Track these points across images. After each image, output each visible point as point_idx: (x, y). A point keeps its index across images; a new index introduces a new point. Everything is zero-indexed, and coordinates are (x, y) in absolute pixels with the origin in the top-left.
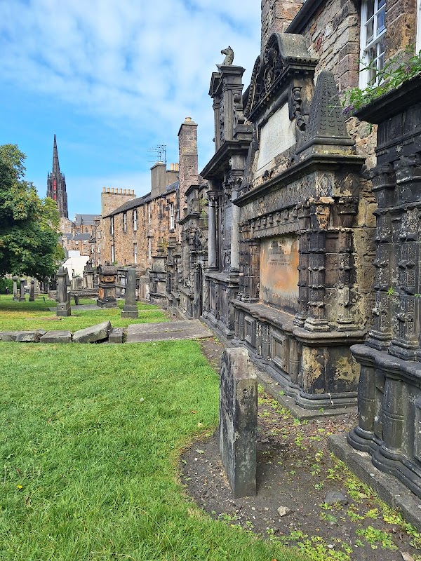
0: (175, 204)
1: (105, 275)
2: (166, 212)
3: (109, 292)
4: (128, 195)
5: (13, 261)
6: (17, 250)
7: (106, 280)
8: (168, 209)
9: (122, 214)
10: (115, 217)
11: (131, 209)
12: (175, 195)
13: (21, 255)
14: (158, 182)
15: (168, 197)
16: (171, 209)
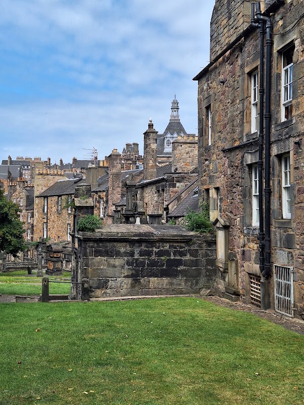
0: (104, 200)
1: (55, 252)
2: (98, 204)
3: (57, 264)
4: (58, 175)
5: (5, 245)
6: (9, 237)
7: (55, 256)
8: (99, 202)
9: (57, 197)
10: (49, 198)
11: (66, 194)
12: (105, 193)
13: (11, 241)
14: (91, 180)
15: (99, 194)
16: (102, 202)
